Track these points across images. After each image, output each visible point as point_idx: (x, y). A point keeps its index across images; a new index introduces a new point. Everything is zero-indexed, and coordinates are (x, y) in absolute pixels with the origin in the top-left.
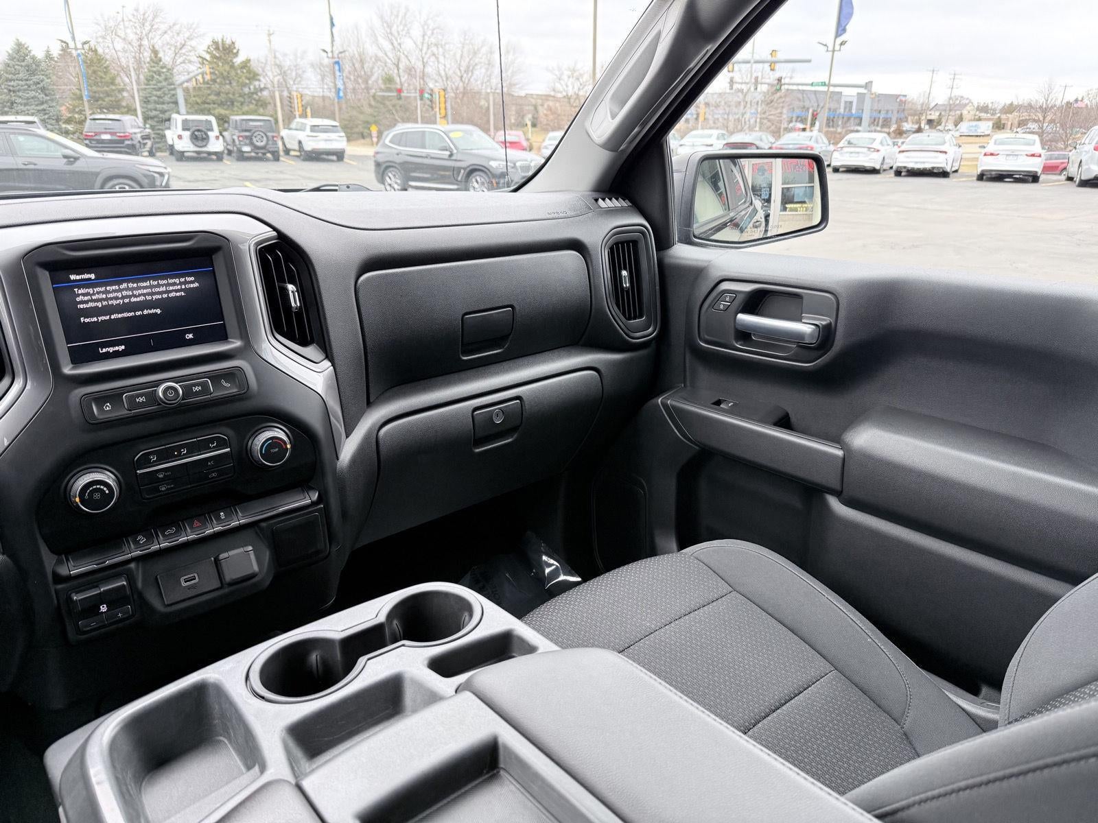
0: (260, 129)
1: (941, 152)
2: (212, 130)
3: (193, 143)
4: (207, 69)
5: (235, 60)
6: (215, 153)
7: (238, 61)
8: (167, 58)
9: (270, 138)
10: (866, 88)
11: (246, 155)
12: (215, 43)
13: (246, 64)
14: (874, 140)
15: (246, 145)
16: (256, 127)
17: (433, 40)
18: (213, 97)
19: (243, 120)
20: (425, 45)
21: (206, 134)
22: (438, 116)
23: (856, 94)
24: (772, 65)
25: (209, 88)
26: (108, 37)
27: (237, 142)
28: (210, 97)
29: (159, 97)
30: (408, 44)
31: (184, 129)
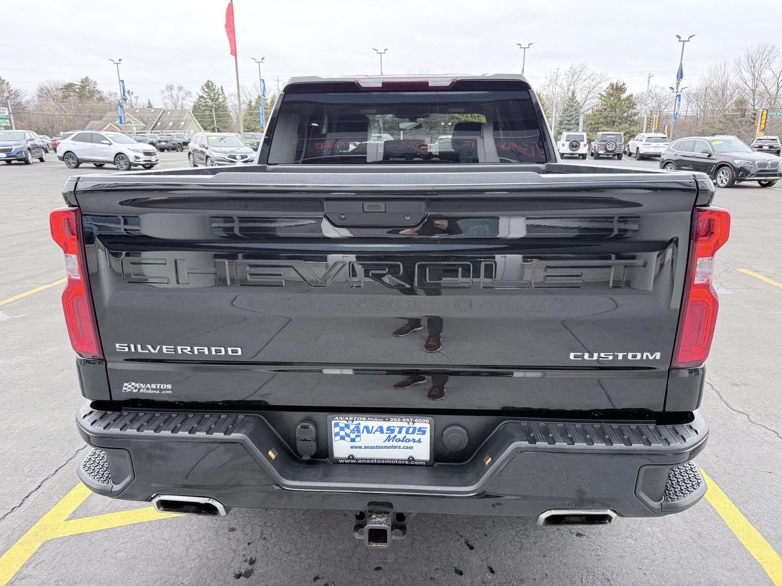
0: (613, 140)
2: (583, 141)
3: (570, 148)
5: (622, 96)
6: (582, 155)
7: (624, 96)
8: (579, 98)
9: (618, 146)
11: (600, 156)
12: (612, 85)
13: (629, 98)
15: (602, 150)
16: (611, 138)
18: (602, 120)
19: (603, 134)
21: (578, 143)
22: (758, 128)
25: (601, 114)
26: (551, 86)
27: (597, 148)
28: (600, 120)
29: (569, 121)
31: (567, 141)
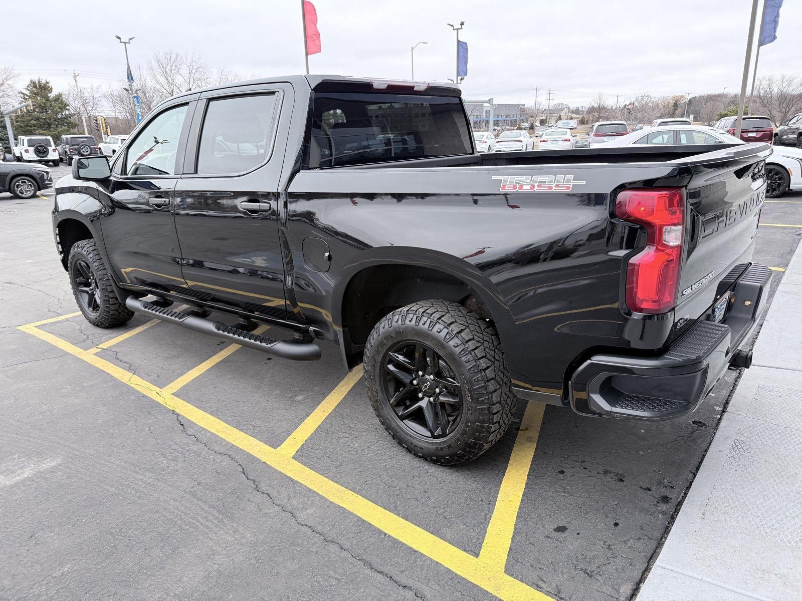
0: (85, 144)
1: (518, 141)
2: (49, 146)
3: (37, 155)
4: (30, 102)
5: (49, 95)
6: (53, 161)
7: (52, 95)
9: (93, 149)
10: (489, 103)
12: (33, 83)
13: (58, 98)
14: (483, 136)
15: (75, 154)
16: (84, 142)
17: (197, 76)
18: (33, 122)
19: (73, 137)
20: (192, 80)
21: (45, 148)
25: (31, 116)
27: (68, 153)
28: (31, 122)
30: (179, 80)
31: (29, 146)
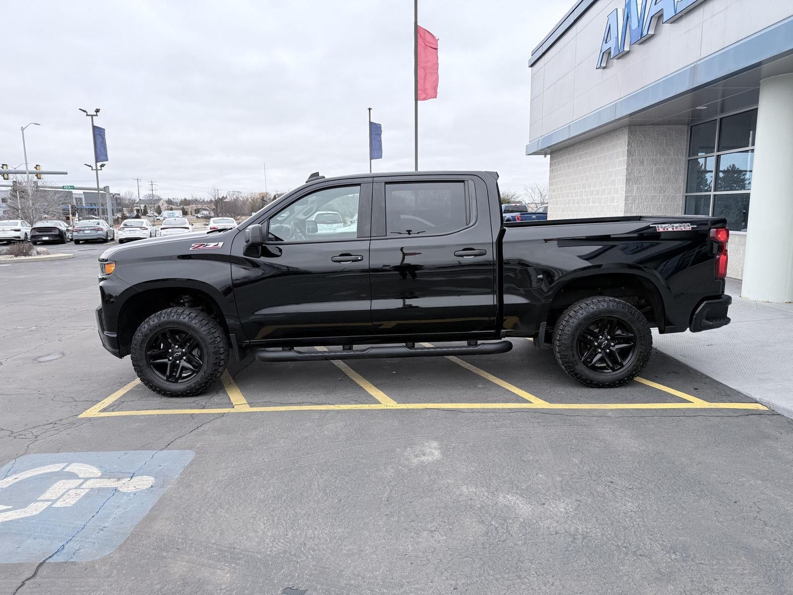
14: (143, 223)
23: (82, 193)
24: (38, 175)
